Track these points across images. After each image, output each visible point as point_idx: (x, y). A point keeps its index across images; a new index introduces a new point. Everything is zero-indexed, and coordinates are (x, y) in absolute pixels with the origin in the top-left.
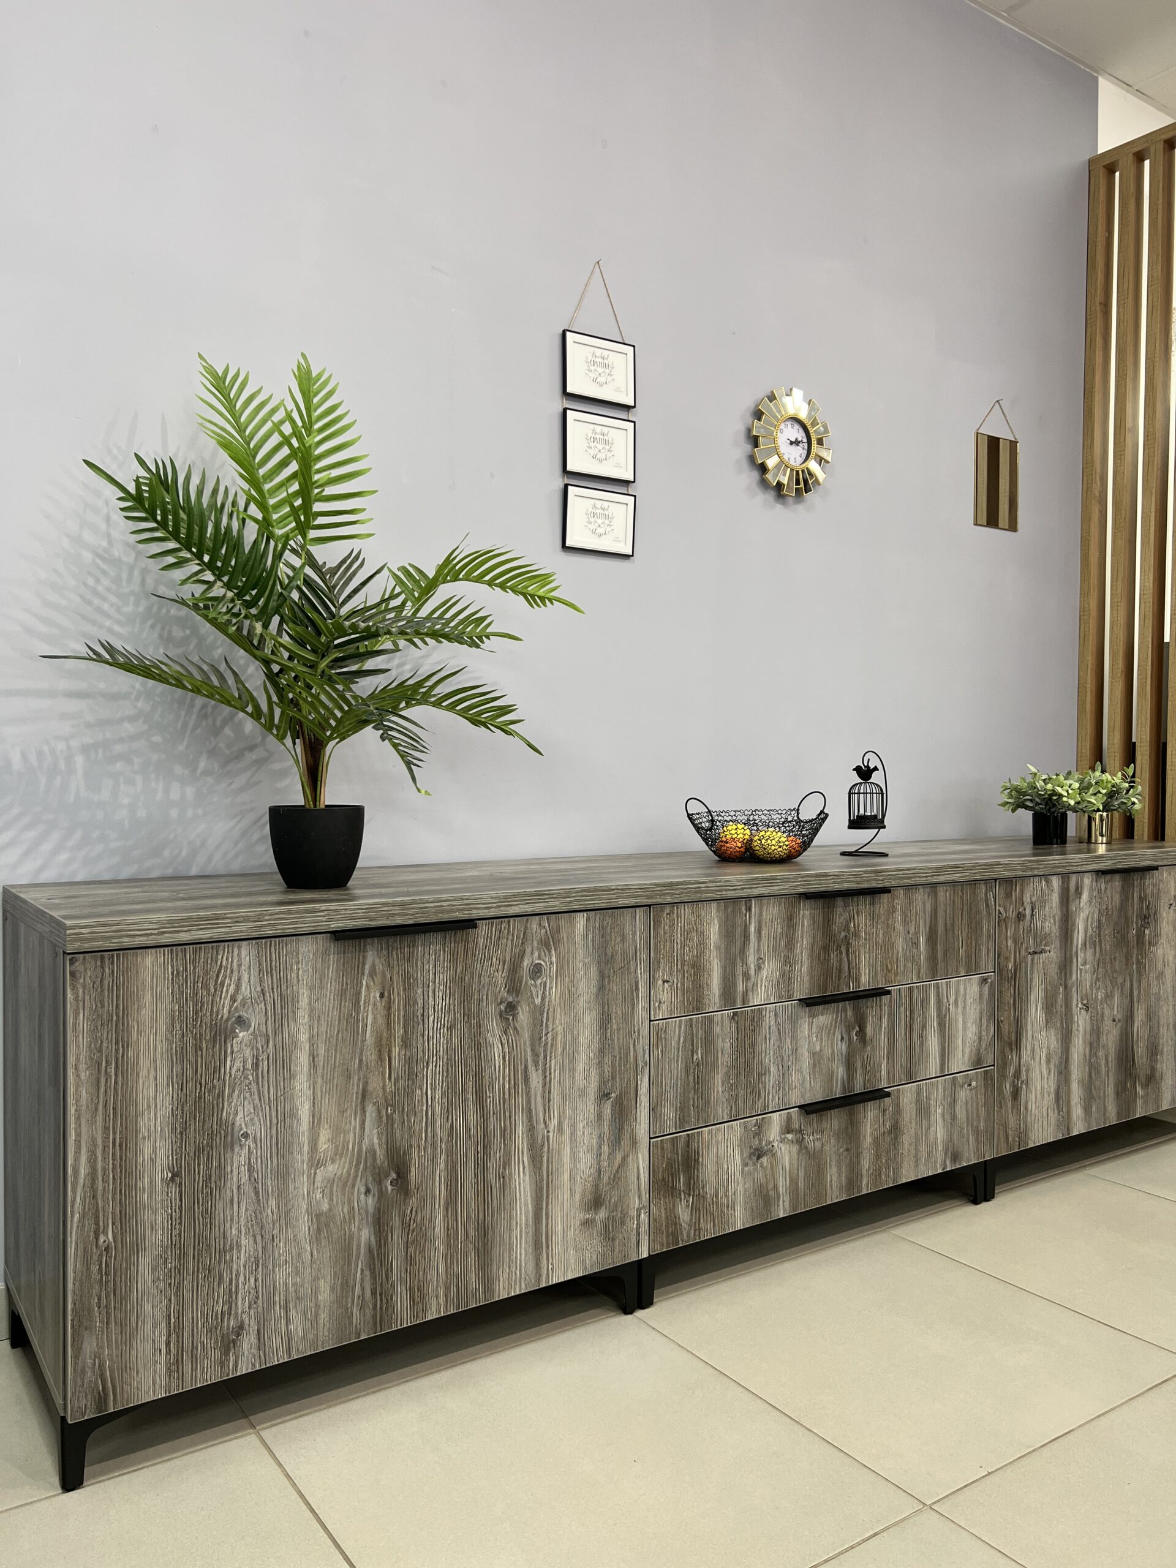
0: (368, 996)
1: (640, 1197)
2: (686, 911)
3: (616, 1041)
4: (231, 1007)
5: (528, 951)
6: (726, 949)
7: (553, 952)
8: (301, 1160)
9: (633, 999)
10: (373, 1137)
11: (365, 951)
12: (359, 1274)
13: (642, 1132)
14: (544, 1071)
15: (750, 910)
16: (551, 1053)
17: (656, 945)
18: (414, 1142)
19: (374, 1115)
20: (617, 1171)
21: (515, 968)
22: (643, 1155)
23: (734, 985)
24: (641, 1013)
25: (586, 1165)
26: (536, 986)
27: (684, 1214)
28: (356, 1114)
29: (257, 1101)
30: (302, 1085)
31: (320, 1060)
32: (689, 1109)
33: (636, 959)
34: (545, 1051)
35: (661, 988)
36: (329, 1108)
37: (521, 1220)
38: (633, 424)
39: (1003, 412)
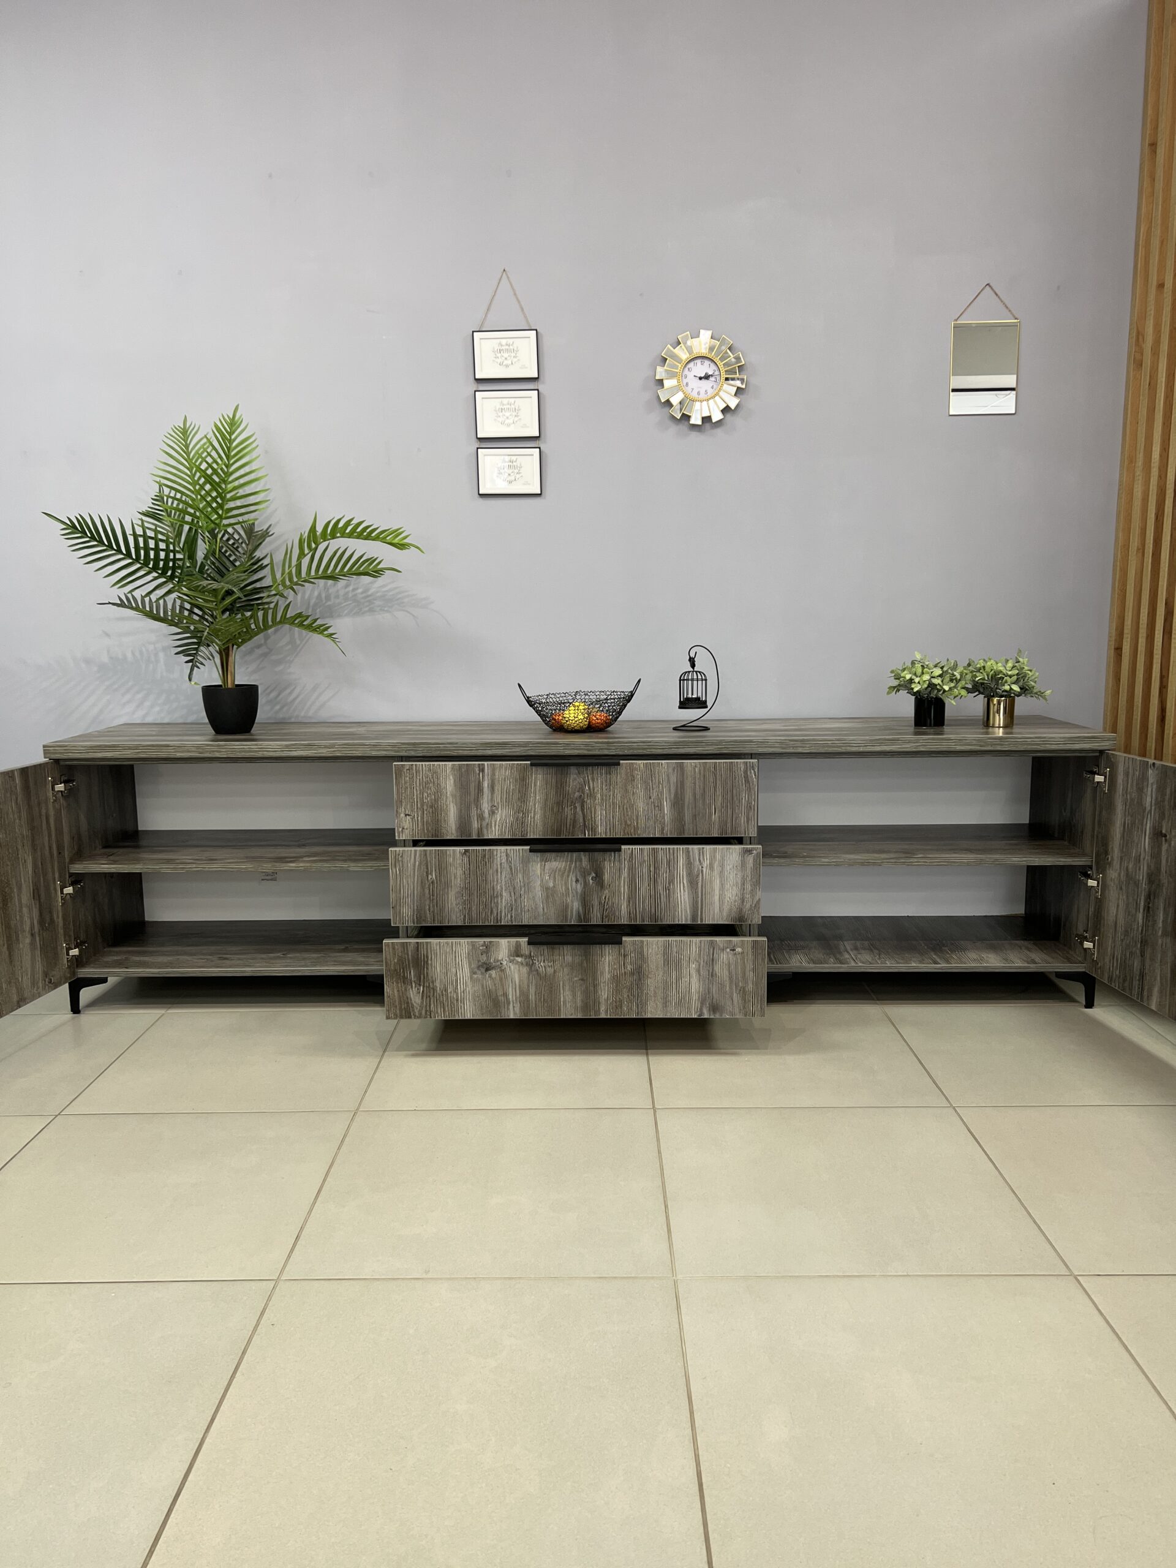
6: (461, 797)
38: (537, 391)
39: (997, 295)
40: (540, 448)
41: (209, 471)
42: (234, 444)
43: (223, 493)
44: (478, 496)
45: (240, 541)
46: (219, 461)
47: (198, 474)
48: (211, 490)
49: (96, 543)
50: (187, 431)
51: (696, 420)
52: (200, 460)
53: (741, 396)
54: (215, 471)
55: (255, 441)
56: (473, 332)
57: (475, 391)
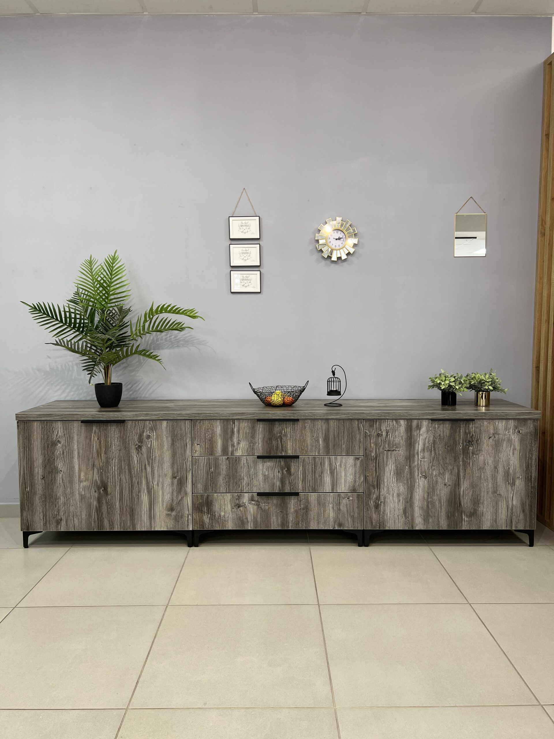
0: (94, 439)
1: (188, 511)
2: (206, 423)
3: (178, 461)
4: (56, 438)
5: (145, 431)
6: (224, 436)
7: (154, 432)
8: (76, 479)
9: (185, 449)
10: (96, 477)
11: (93, 426)
12: (93, 513)
13: (189, 490)
14: (152, 467)
15: (234, 423)
16: (154, 462)
17: (194, 433)
18: (109, 480)
19: (97, 471)
20: (179, 501)
21: (141, 435)
22: (189, 498)
23: (228, 448)
24: (188, 452)
25: (167, 497)
26: (148, 441)
27: (206, 519)
28: (91, 470)
29: (64, 462)
30: (76, 460)
31: (81, 454)
32: (208, 486)
33: (186, 436)
34: (152, 461)
35: (196, 446)
36: (83, 467)
37: (144, 509)
38: (259, 245)
39: (475, 202)
40: (260, 271)
41: (102, 281)
42: (114, 268)
43: (108, 291)
44: (231, 293)
45: (116, 314)
46: (107, 277)
47: (96, 283)
48: (102, 290)
49: (46, 316)
50: (92, 262)
51: (334, 258)
52: (98, 276)
53: (355, 248)
54: (105, 281)
55: (124, 267)
56: (229, 217)
57: (230, 244)
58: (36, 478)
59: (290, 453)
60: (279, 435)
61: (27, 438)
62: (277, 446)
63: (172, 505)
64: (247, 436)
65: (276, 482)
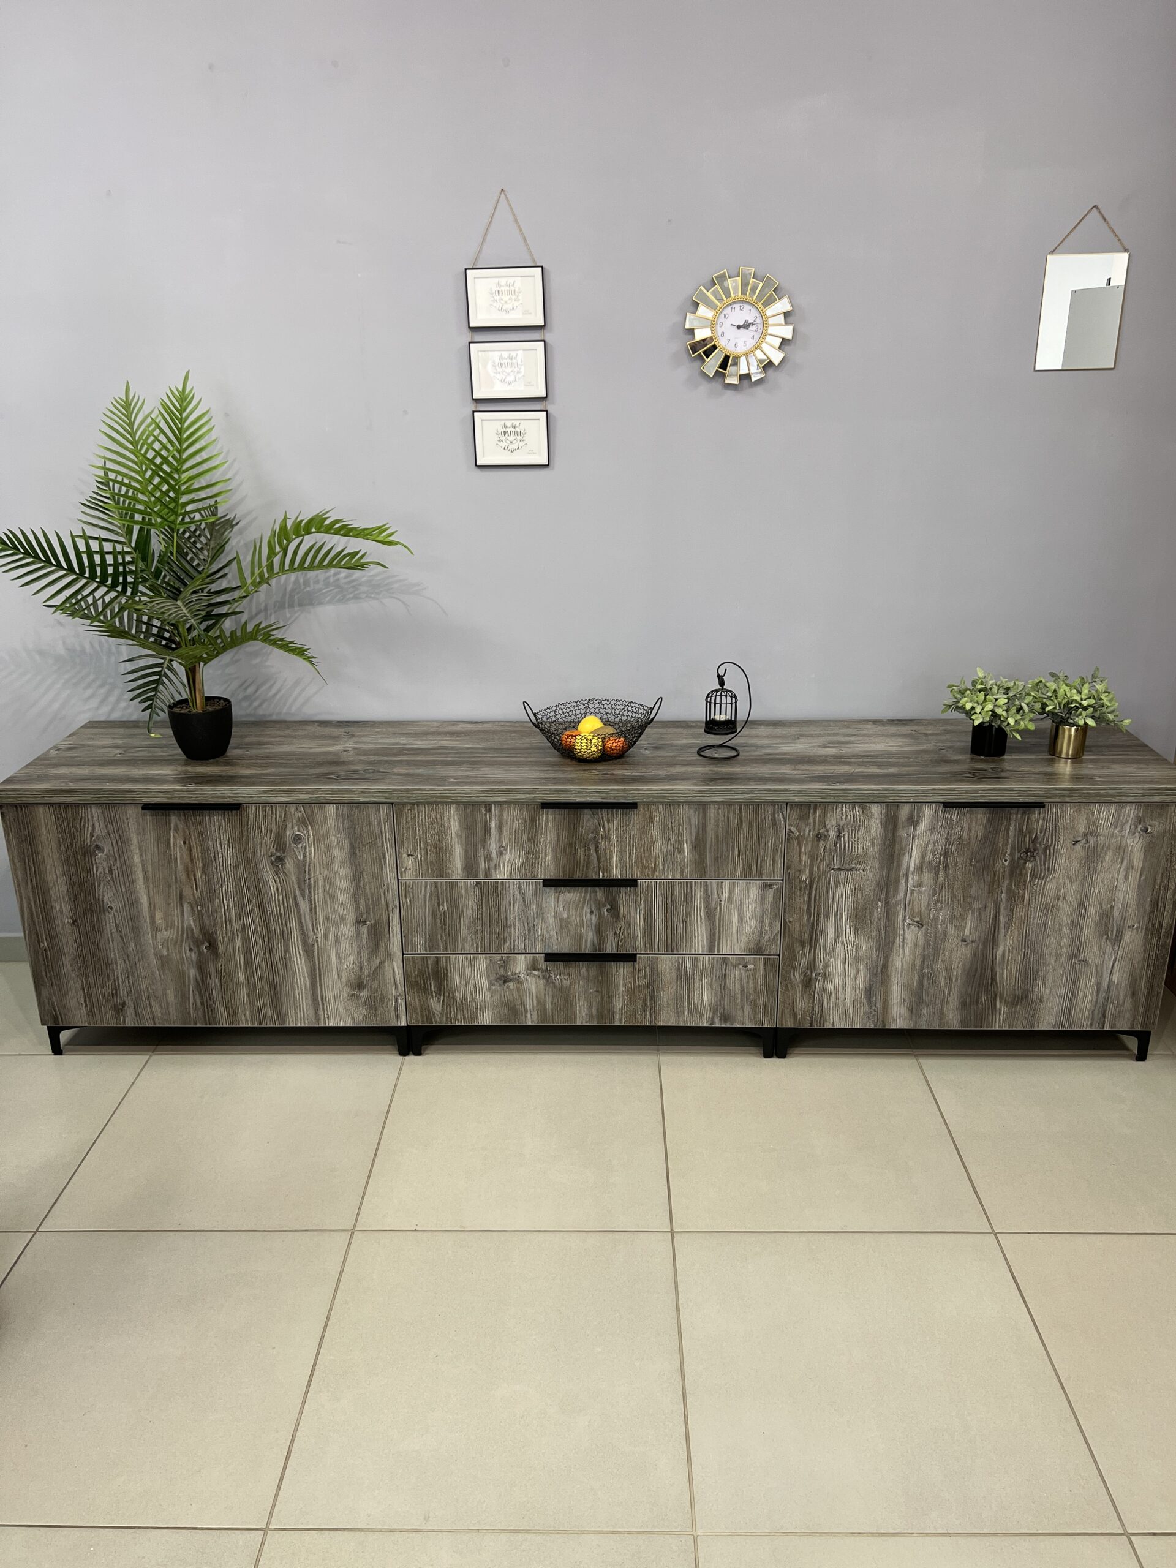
0: (175, 842)
1: (396, 989)
2: (426, 810)
3: (368, 890)
4: (91, 839)
5: (289, 826)
6: (467, 837)
7: (310, 828)
8: (146, 925)
9: (381, 864)
10: (190, 921)
11: (169, 816)
12: (191, 992)
13: (395, 949)
14: (310, 901)
15: (490, 811)
16: (314, 891)
17: (399, 831)
18: (218, 928)
19: (189, 909)
20: (376, 969)
21: (279, 836)
22: (397, 963)
23: (477, 863)
24: (389, 872)
25: (349, 962)
26: (298, 848)
27: (436, 1005)
28: (177, 906)
29: (115, 891)
30: (140, 885)
31: (150, 874)
32: (437, 941)
33: (382, 838)
34: (310, 888)
35: (406, 859)
36: (159, 900)
37: (301, 985)
38: (542, 343)
39: (1105, 219)
40: (547, 411)
44: (475, 467)
49: (31, 560)
50: (131, 405)
53: (786, 349)
56: (466, 269)
57: (470, 343)
58: (58, 922)
59: (617, 873)
60: (591, 836)
61: (26, 839)
62: (588, 859)
63: (360, 977)
64: (520, 838)
65: (587, 932)
